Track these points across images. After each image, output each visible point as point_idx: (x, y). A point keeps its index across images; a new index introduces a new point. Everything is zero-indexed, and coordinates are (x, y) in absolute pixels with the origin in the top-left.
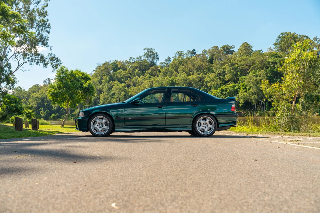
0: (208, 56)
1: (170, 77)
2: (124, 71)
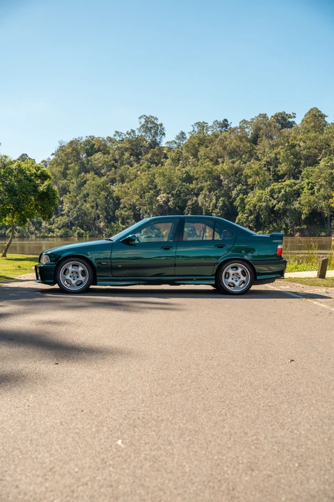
0: (249, 131)
1: (184, 167)
2: (105, 156)
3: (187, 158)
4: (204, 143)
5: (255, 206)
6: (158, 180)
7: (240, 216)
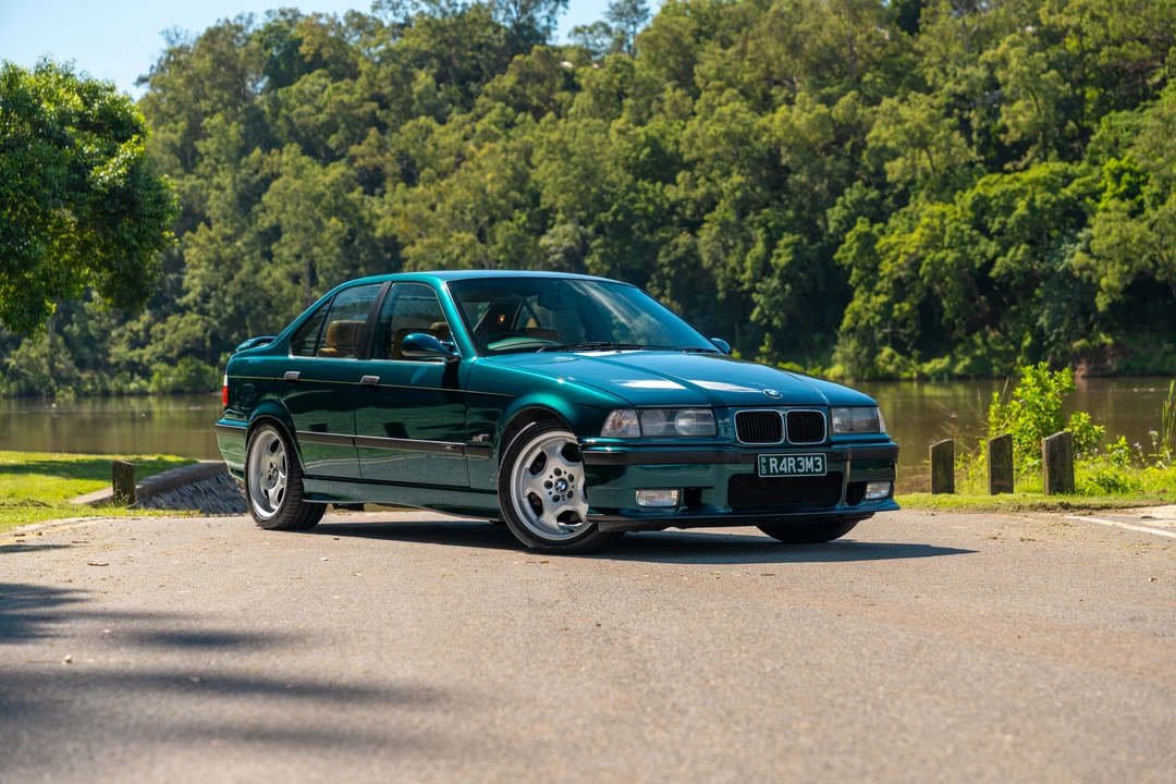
2: (343, 84)
3: (651, 91)
4: (715, 29)
5: (915, 264)
6: (546, 174)
7: (857, 304)
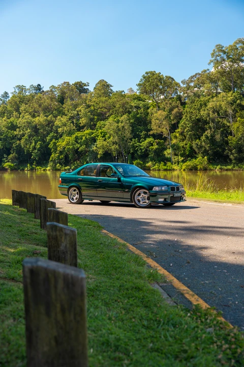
0: (57, 94)
1: (8, 119)
4: (23, 101)
5: (64, 148)
7: (53, 156)
